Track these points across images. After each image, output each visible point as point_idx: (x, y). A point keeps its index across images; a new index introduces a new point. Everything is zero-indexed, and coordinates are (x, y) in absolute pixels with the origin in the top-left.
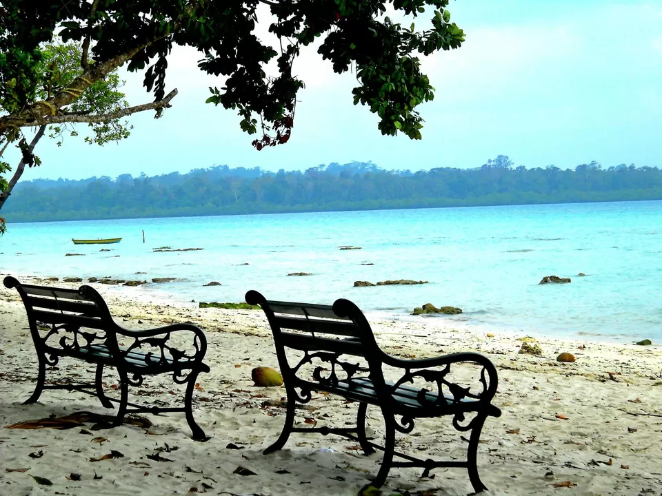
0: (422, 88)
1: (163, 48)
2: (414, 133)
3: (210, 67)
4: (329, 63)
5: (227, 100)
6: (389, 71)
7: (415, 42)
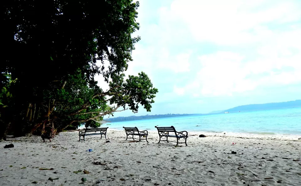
0: (151, 106)
1: (125, 104)
2: (150, 111)
3: (129, 106)
4: (141, 105)
5: (131, 109)
6: (148, 105)
7: (150, 102)
